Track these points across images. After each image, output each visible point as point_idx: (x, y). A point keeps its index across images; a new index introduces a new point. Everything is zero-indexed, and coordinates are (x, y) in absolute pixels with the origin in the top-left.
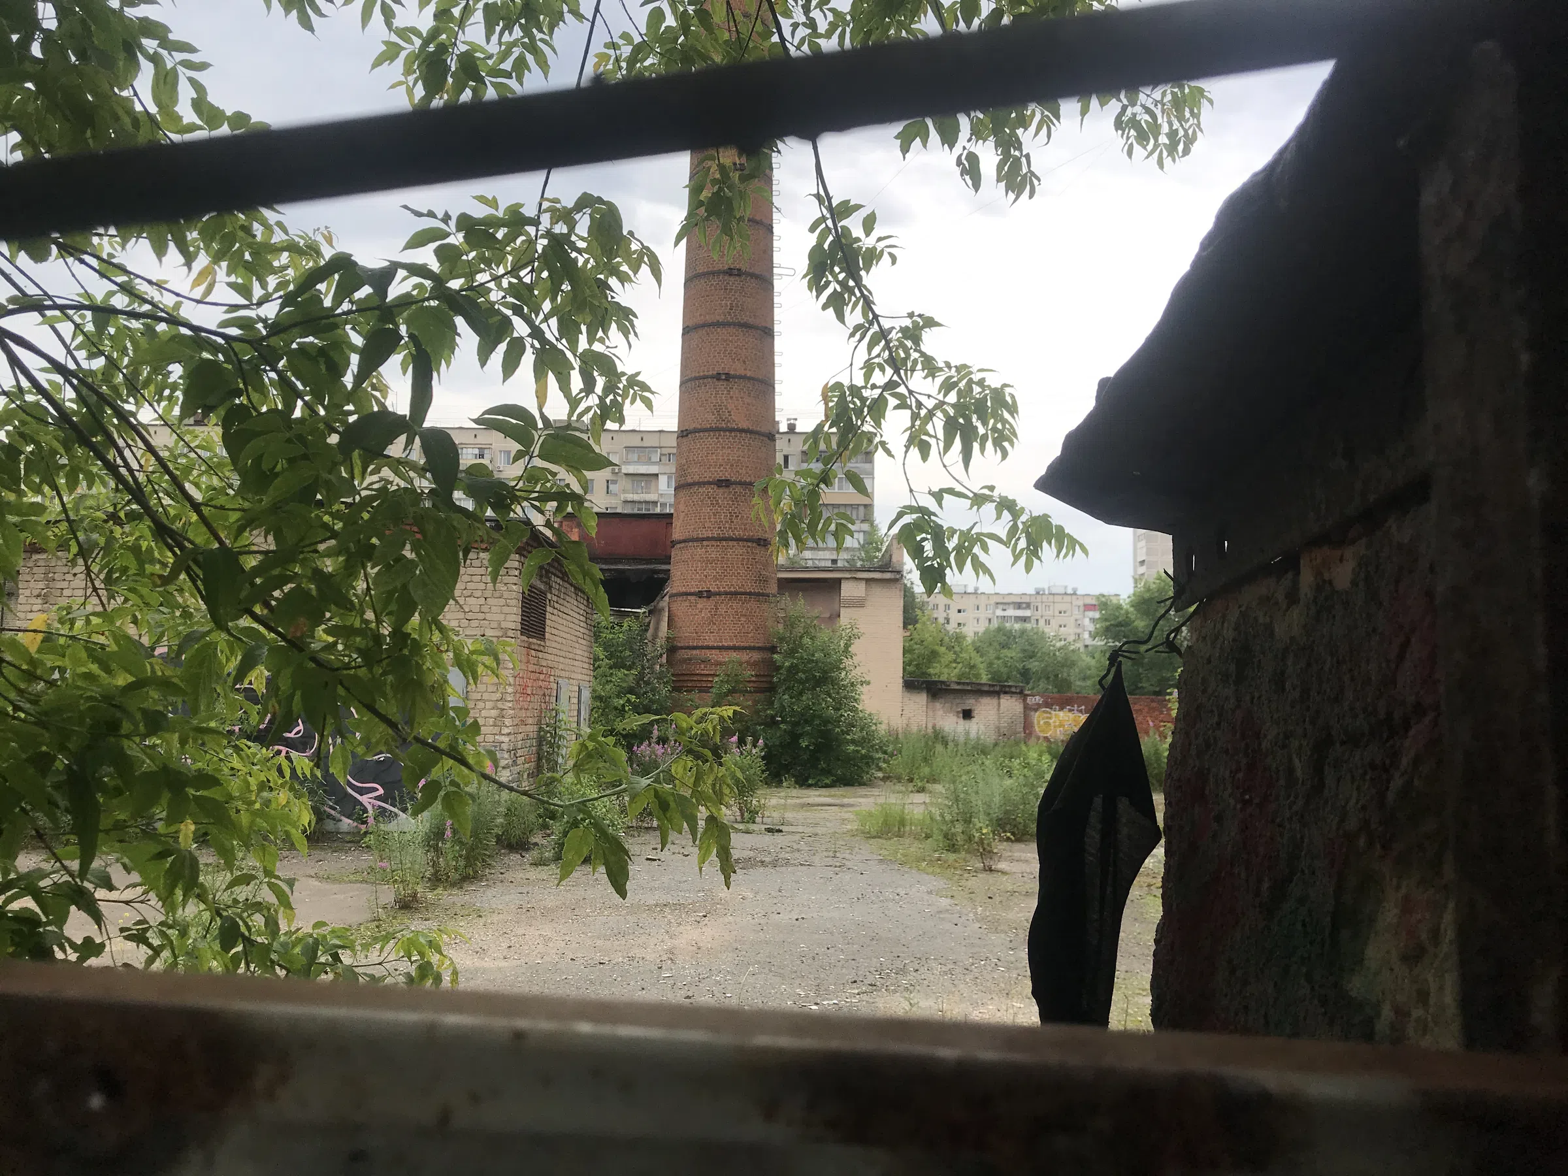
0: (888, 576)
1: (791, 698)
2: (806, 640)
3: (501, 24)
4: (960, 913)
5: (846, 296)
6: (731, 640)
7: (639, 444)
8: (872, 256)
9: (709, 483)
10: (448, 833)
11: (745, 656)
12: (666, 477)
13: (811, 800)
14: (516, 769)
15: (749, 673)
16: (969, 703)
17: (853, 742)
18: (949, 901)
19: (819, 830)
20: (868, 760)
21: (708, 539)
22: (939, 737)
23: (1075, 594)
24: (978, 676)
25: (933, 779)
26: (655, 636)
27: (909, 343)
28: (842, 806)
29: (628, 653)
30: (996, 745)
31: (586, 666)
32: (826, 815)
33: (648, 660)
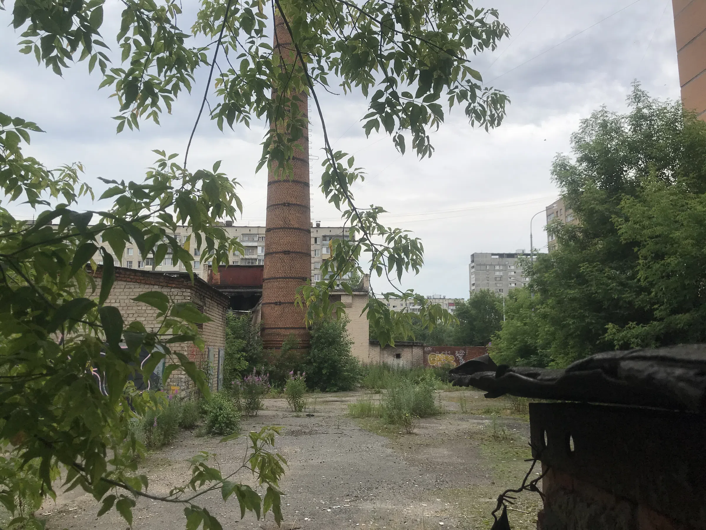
0: (362, 293)
1: (318, 351)
2: (325, 324)
3: (166, 67)
4: (396, 456)
5: (340, 196)
6: (291, 324)
7: (248, 232)
8: (353, 177)
9: (280, 252)
10: (155, 424)
11: (297, 332)
12: (261, 248)
13: (327, 399)
14: (189, 390)
15: (299, 340)
16: (399, 351)
17: (347, 371)
18: (391, 450)
19: (331, 415)
20: (354, 379)
21: (280, 278)
22: (386, 367)
23: (444, 298)
24: (403, 338)
25: (383, 387)
26: (255, 323)
27: (371, 220)
28: (342, 401)
29: (242, 331)
30: (411, 370)
31: (222, 339)
32: (334, 407)
33: (252, 335)
